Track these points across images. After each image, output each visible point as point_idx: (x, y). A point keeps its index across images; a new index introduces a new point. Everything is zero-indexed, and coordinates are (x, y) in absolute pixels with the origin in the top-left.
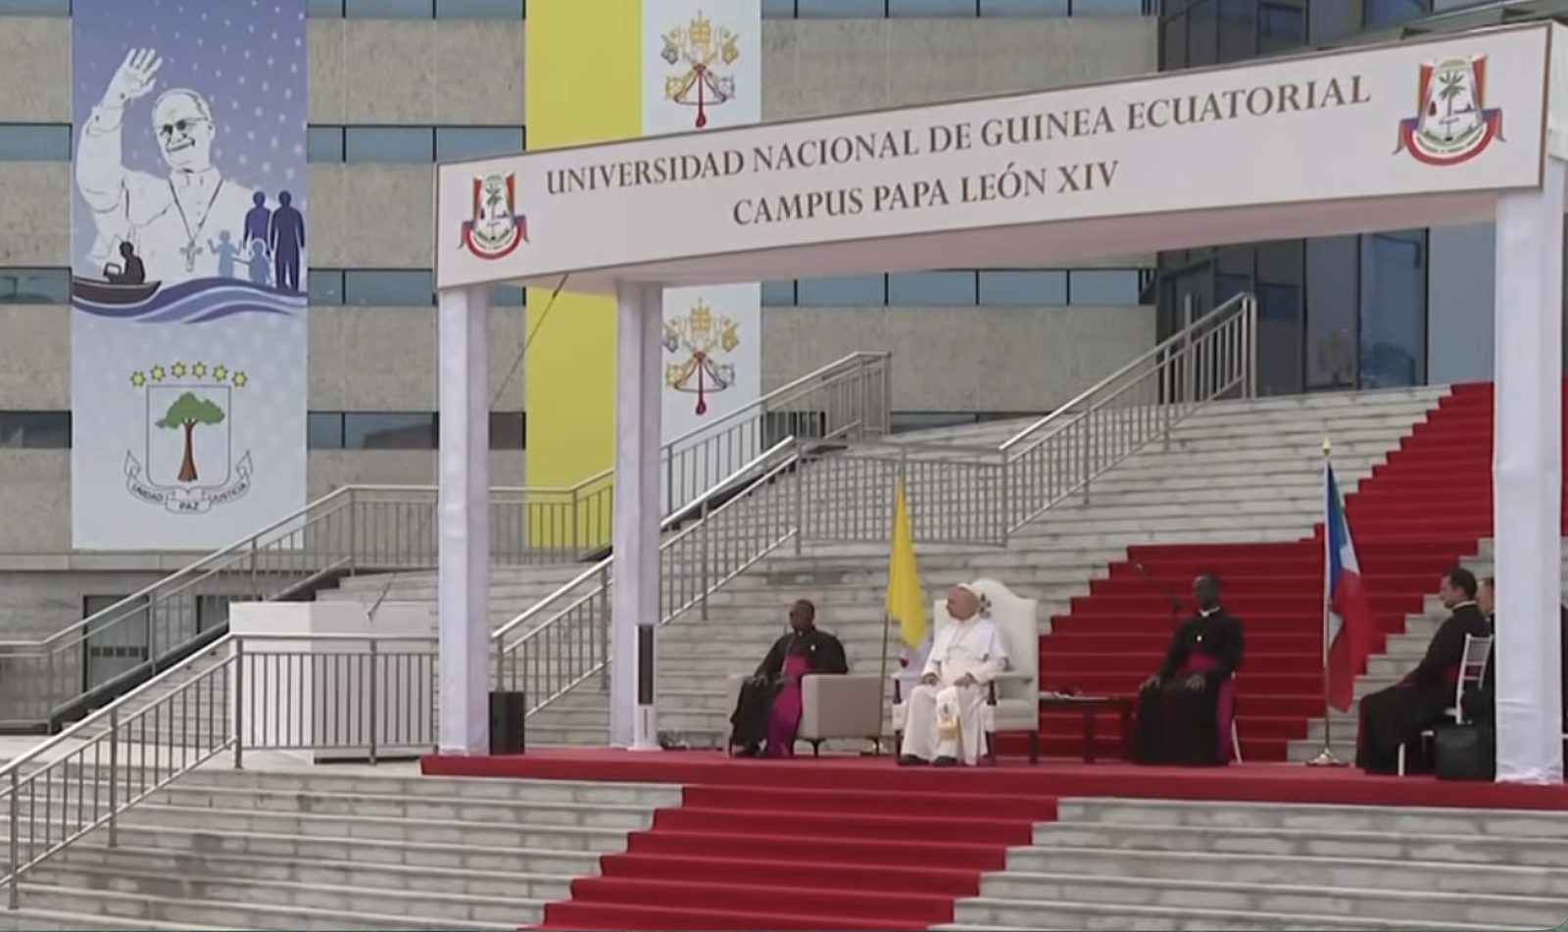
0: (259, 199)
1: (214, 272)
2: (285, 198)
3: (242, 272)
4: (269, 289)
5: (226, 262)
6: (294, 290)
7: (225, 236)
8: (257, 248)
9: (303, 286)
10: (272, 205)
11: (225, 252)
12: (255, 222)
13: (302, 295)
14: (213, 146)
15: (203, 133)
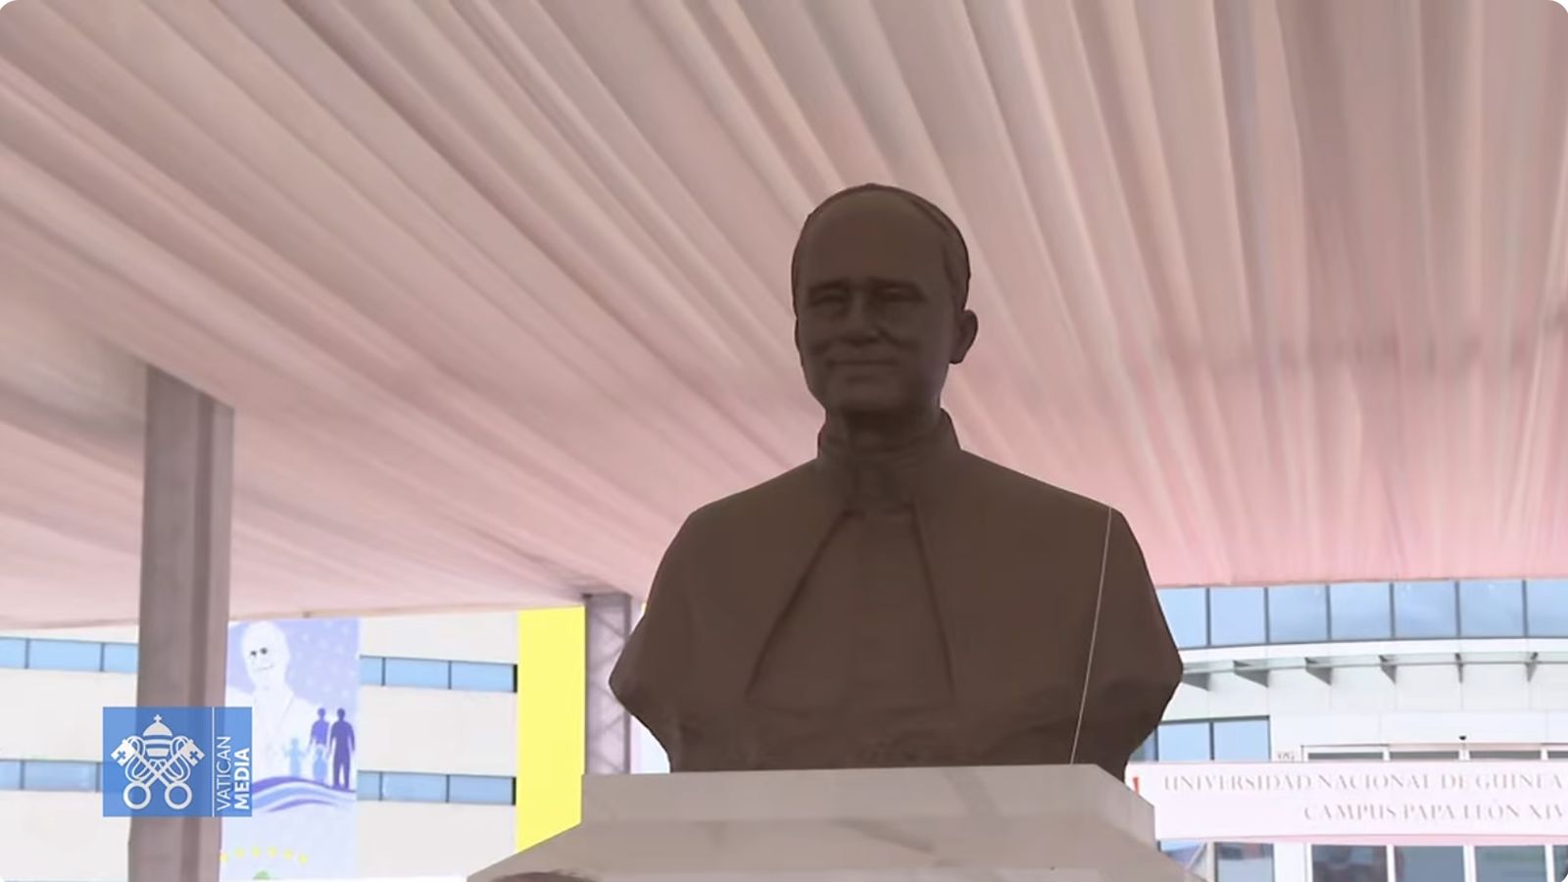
0: (322, 712)
1: (284, 770)
2: (341, 713)
3: (307, 772)
4: (327, 787)
5: (295, 765)
6: (346, 788)
7: (295, 742)
8: (319, 753)
9: (353, 785)
10: (332, 719)
11: (295, 755)
12: (319, 731)
13: (353, 791)
14: (289, 668)
15: (280, 655)
